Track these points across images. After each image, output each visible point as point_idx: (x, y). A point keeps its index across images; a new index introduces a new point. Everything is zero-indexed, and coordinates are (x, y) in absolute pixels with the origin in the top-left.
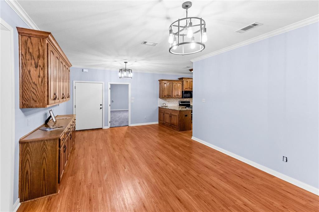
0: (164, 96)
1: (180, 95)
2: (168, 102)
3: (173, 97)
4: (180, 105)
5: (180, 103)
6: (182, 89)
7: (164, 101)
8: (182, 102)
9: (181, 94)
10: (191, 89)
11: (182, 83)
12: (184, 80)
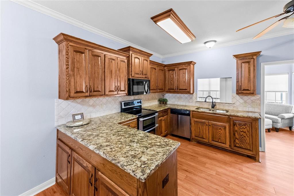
0: (77, 92)
1: (123, 89)
2: (93, 106)
3: (107, 93)
4: (123, 111)
5: (123, 107)
6: (128, 76)
7: (79, 106)
8: (126, 104)
9: (127, 87)
10: (144, 76)
11: (128, 61)
12: (131, 52)
